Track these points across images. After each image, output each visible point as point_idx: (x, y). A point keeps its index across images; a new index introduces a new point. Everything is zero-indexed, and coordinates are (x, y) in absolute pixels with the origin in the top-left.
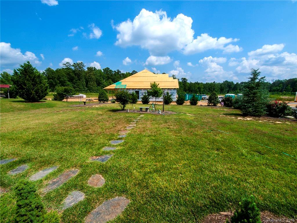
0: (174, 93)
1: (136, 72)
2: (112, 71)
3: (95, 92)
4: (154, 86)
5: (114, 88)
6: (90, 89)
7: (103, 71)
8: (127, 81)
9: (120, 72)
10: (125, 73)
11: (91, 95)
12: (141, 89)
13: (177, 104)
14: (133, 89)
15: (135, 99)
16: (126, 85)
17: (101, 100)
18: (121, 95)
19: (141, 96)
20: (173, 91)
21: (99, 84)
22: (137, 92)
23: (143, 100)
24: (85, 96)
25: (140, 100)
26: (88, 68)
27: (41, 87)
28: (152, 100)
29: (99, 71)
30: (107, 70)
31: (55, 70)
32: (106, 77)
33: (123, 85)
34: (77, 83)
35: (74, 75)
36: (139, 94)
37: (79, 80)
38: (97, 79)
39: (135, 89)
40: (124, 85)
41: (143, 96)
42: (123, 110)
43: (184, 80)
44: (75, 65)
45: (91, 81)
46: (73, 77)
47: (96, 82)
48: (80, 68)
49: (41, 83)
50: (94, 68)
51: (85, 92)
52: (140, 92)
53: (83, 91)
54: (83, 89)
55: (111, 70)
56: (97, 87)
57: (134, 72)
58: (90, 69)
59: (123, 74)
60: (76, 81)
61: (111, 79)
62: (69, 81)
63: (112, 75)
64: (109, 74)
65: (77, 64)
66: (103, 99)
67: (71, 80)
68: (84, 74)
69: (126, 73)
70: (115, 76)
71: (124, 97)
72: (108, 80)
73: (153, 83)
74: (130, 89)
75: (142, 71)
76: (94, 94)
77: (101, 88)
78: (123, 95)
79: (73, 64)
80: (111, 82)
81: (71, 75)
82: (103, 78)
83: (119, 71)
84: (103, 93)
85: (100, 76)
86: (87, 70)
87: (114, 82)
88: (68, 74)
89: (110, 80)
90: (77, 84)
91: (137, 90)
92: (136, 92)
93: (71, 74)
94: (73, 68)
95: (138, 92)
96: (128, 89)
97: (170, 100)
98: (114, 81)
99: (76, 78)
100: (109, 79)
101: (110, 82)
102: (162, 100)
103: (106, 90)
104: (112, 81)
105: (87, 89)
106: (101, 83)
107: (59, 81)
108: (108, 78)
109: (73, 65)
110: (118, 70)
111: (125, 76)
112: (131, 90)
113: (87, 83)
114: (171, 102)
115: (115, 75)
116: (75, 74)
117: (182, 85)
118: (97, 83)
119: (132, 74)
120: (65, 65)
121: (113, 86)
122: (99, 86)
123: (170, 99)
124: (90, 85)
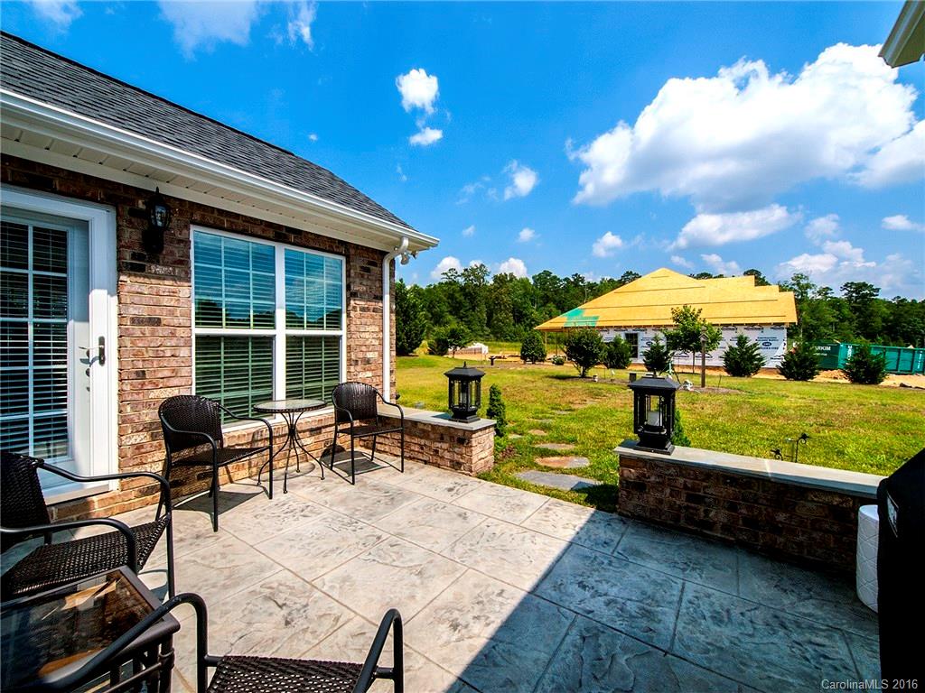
0: (774, 339)
1: (637, 276)
2: (558, 279)
3: (507, 340)
4: (684, 316)
5: (563, 325)
6: (497, 333)
7: (532, 281)
8: (600, 305)
9: (582, 281)
10: (598, 283)
11: (500, 346)
12: (644, 328)
13: (783, 377)
14: (618, 328)
15: (622, 357)
16: (596, 318)
17: (528, 356)
18: (579, 339)
19: (643, 347)
20: (768, 333)
21: (520, 316)
22: (632, 338)
23: (647, 359)
24: (485, 349)
25: (640, 360)
26: (496, 278)
27: (416, 326)
28: (682, 360)
29: (524, 282)
30: (544, 279)
31: (424, 288)
32: (542, 298)
33: (587, 318)
34: (467, 317)
35: (462, 298)
36: (636, 343)
37: (474, 309)
38: (515, 303)
39: (625, 327)
40: (590, 318)
41: (649, 349)
42: (583, 376)
43: (857, 291)
44: (468, 273)
45: (501, 310)
46: (460, 303)
47: (513, 312)
48: (478, 278)
49: (416, 318)
50: (511, 274)
51: (486, 340)
52: (641, 335)
53: (481, 336)
54: (480, 333)
55: (555, 277)
56: (514, 325)
57: (630, 277)
58: (501, 280)
59: (591, 286)
60: (466, 311)
61: (554, 301)
62: (451, 313)
63: (556, 291)
64: (547, 289)
65: (472, 269)
66: (532, 354)
67: (456, 310)
68: (484, 293)
69: (601, 283)
70: (567, 292)
71: (587, 344)
72: (544, 305)
73: (681, 308)
74: (608, 328)
75: (652, 274)
76: (507, 344)
77: (525, 330)
78: (584, 340)
79: (463, 271)
80: (554, 309)
81: (456, 298)
82: (532, 300)
83: (578, 279)
84: (534, 338)
85: (525, 295)
86: (492, 282)
87: (563, 311)
88: (451, 297)
89: (551, 306)
90: (466, 319)
91: (630, 331)
92: (627, 335)
93: (457, 295)
94: (461, 280)
95: (636, 335)
96: (601, 328)
97: (751, 363)
98: (563, 308)
99: (467, 304)
100: (547, 302)
101: (550, 311)
102: (721, 363)
103: (542, 332)
104: (558, 308)
105: (488, 330)
106: (526, 315)
107: (432, 314)
108: (546, 300)
109: (463, 274)
110: (576, 275)
111: (596, 291)
112: (611, 330)
113: (490, 316)
114: (757, 369)
115: (566, 289)
116: (466, 295)
117: (846, 311)
118: (514, 316)
119: (622, 283)
120: (445, 276)
121: (561, 321)
122: (521, 322)
123: (752, 358)
124: (499, 320)
